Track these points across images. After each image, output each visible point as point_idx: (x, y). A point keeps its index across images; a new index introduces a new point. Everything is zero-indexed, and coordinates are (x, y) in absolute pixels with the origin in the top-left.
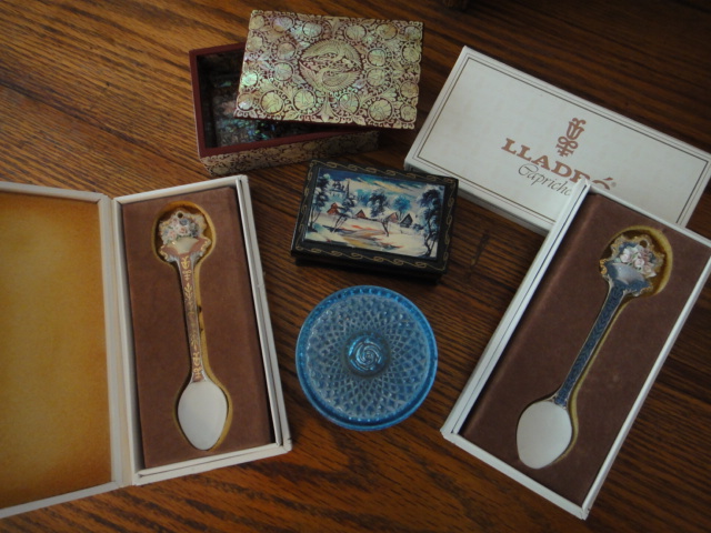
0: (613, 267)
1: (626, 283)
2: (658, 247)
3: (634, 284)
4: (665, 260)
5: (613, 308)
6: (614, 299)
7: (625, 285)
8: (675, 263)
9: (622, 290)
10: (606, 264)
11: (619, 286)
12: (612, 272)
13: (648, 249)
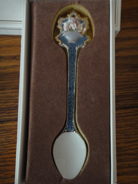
0: (63, 37)
1: (74, 42)
2: (82, 15)
3: (79, 41)
4: (89, 20)
5: (74, 60)
6: (73, 55)
7: (74, 44)
8: (93, 17)
9: (74, 48)
10: (59, 38)
11: (72, 46)
12: (64, 40)
13: (76, 17)
